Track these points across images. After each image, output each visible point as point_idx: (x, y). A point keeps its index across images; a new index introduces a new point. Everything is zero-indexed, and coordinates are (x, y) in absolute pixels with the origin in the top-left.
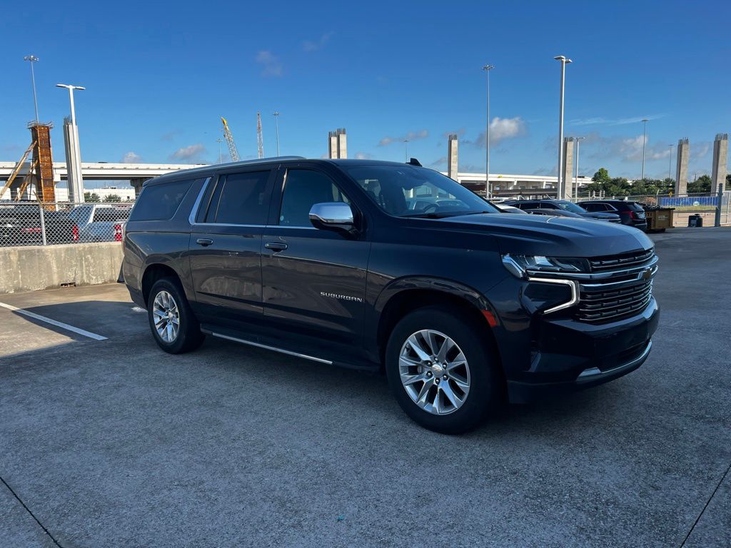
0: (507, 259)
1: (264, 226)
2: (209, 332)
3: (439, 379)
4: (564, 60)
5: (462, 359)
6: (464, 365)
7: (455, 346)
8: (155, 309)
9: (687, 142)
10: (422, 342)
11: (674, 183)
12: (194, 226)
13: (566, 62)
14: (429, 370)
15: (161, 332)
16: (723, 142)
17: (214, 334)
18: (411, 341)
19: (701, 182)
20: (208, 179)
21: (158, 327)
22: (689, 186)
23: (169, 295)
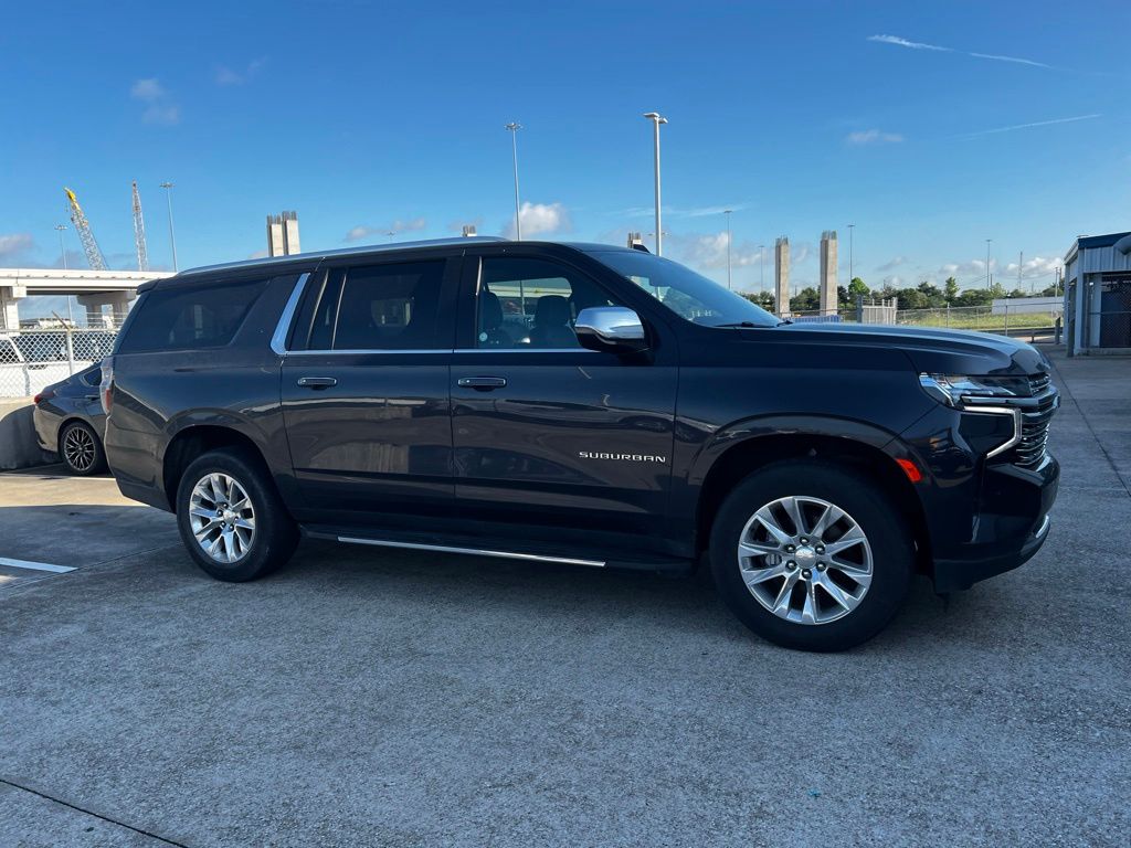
0: (925, 380)
1: (450, 351)
2: (330, 537)
3: (808, 570)
4: (658, 120)
5: (857, 535)
6: (862, 543)
7: (844, 517)
8: (193, 506)
9: (786, 241)
10: (781, 516)
11: (772, 299)
12: (286, 358)
13: (660, 122)
14: (790, 558)
15: (211, 548)
16: (831, 243)
17: (340, 539)
18: (762, 515)
19: (805, 297)
20: (304, 278)
21: (200, 538)
22: (791, 302)
23: (229, 480)
